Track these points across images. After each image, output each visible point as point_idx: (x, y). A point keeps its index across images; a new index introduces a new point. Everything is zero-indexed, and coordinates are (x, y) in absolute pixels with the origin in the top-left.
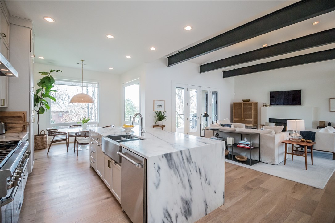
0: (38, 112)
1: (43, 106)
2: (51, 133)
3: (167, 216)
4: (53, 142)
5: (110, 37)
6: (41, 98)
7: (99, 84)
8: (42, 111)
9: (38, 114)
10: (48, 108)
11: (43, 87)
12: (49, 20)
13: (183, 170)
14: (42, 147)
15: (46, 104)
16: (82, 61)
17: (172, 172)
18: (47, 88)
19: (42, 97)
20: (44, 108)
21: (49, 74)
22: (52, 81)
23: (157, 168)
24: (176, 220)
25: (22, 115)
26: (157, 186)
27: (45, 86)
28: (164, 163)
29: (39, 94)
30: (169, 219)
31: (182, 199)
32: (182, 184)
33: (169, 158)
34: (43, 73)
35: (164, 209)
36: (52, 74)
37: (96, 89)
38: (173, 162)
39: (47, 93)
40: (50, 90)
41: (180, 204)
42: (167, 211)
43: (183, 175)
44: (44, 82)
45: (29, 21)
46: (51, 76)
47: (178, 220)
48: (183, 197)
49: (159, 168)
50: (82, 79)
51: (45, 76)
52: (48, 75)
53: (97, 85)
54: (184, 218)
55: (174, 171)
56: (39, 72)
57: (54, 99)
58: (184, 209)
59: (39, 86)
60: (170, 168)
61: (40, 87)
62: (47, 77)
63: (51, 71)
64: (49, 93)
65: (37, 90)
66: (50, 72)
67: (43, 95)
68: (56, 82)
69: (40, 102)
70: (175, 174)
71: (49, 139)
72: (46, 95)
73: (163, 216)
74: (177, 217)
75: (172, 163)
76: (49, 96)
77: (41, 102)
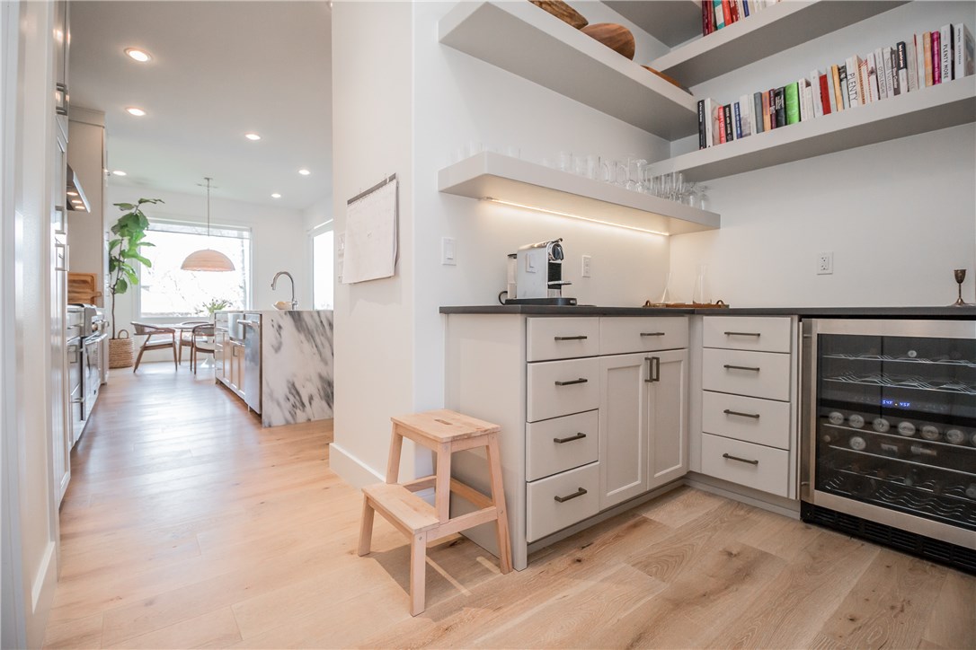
0: (114, 289)
1: (124, 276)
2: (140, 330)
3: (294, 392)
4: (145, 348)
5: (253, 137)
6: (119, 261)
7: (251, 230)
8: (120, 286)
9: (113, 294)
10: (136, 281)
11: (123, 235)
12: (136, 112)
13: (322, 338)
14: (121, 363)
15: (131, 272)
16: (208, 179)
17: (302, 337)
18: (132, 237)
19: (122, 259)
20: (127, 280)
21: (135, 209)
22: (143, 224)
23: (276, 326)
24: (310, 403)
25: (89, 279)
26: (278, 349)
27: (126, 233)
28: (287, 323)
29: (116, 252)
30: (297, 397)
31: (321, 377)
32: (321, 356)
33: (297, 316)
34: (123, 206)
35: (289, 382)
36: (142, 207)
37: (247, 243)
38: (304, 323)
39: (133, 248)
40: (138, 242)
41: (318, 383)
42: (293, 385)
43: (322, 344)
44: (126, 226)
45: (99, 113)
46: (140, 212)
47: (313, 403)
48: (323, 375)
49: (280, 327)
50: (208, 219)
51: (127, 212)
52: (133, 211)
53: (246, 234)
54: (324, 404)
55: (306, 336)
56: (115, 205)
57: (148, 264)
58: (324, 392)
59: (115, 234)
60: (299, 331)
61: (118, 237)
62: (131, 215)
63: (140, 202)
64: (137, 250)
65: (110, 243)
66: (137, 204)
67: (122, 253)
68: (152, 225)
69: (117, 268)
70: (308, 341)
71: (137, 342)
72: (131, 253)
73: (287, 391)
74: (311, 399)
75: (301, 326)
76: (135, 256)
77: (120, 269)
